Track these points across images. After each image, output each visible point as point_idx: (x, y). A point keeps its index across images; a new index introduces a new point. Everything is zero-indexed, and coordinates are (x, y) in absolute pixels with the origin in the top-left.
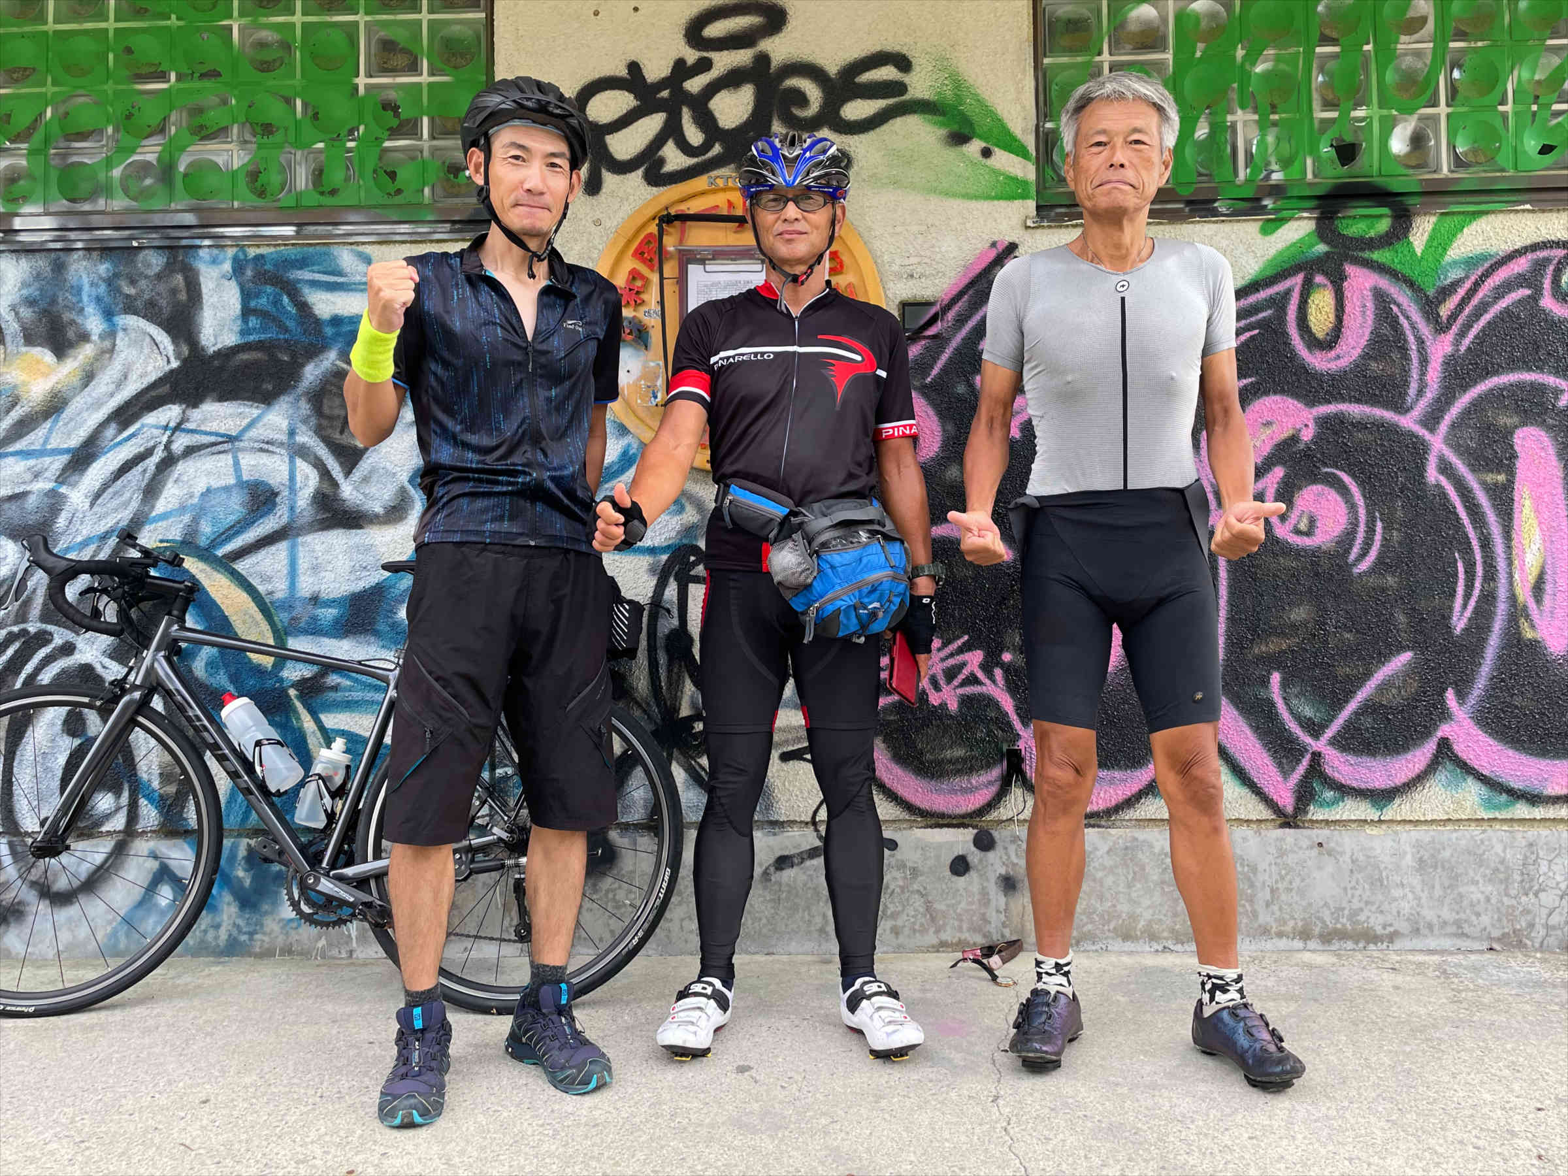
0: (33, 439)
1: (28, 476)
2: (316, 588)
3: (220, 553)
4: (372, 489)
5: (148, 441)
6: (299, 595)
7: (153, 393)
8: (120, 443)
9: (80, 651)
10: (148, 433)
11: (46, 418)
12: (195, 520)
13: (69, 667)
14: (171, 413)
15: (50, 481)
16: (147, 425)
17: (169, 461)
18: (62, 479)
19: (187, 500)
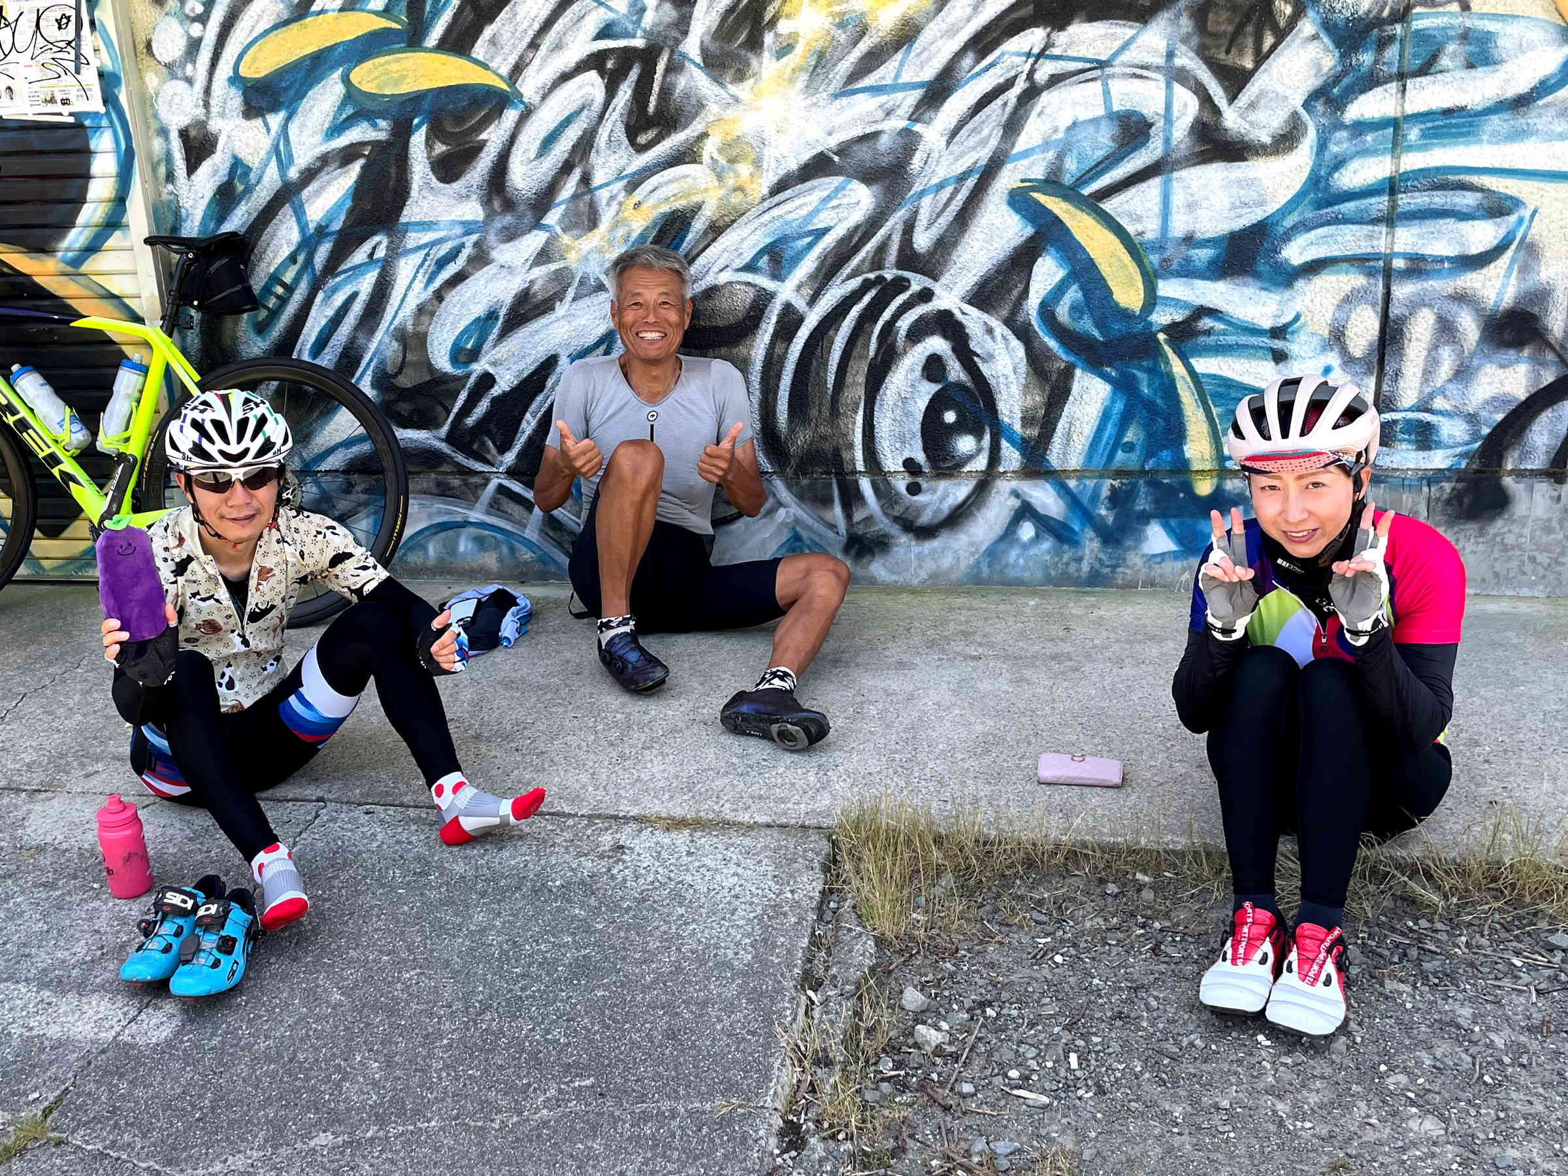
0: (884, 73)
1: (880, 114)
2: (1191, 227)
3: (1086, 191)
4: (1260, 116)
5: (1008, 71)
6: (1170, 235)
7: (1015, 15)
8: (978, 74)
9: (939, 298)
10: (1008, 61)
11: (897, 50)
12: (1060, 157)
13: (927, 314)
14: (1034, 37)
15: (902, 118)
16: (1008, 52)
17: (1032, 93)
18: (915, 117)
19: (1050, 136)
